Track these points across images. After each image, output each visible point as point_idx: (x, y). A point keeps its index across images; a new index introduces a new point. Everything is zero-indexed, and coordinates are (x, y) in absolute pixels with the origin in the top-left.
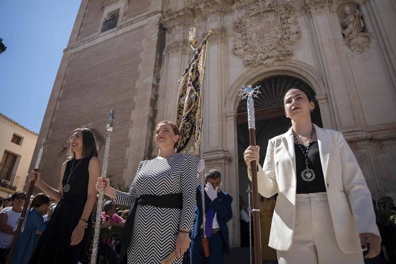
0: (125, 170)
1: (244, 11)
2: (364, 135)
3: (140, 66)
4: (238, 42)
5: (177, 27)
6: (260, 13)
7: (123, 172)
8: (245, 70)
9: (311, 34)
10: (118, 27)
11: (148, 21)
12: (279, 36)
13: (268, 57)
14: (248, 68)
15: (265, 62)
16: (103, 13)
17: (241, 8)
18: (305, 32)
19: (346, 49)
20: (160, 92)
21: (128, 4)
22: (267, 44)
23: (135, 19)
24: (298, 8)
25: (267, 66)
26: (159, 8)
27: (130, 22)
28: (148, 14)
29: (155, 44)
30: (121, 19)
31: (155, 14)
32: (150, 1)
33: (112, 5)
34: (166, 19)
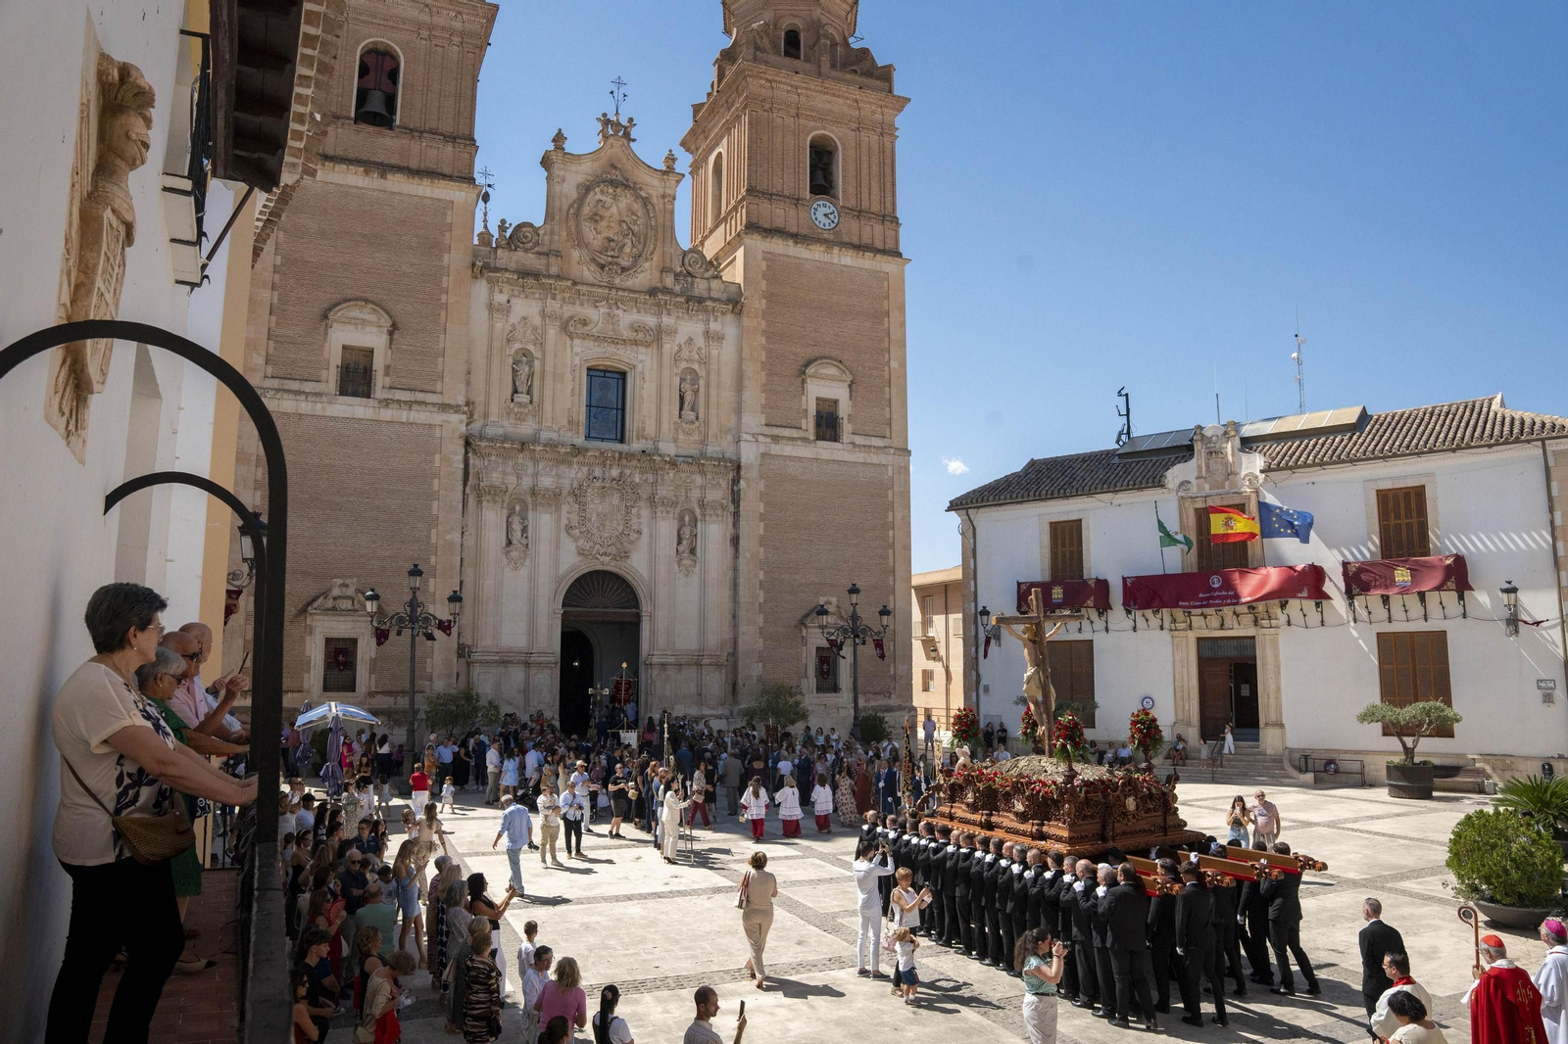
0: (428, 660)
1: (585, 469)
2: (671, 660)
3: (435, 504)
4: (572, 516)
5: (493, 458)
6: (604, 487)
7: (425, 662)
8: (579, 559)
9: (651, 536)
10: (380, 402)
11: (443, 421)
12: (620, 528)
13: (605, 554)
14: (581, 558)
15: (602, 558)
16: (326, 334)
17: (583, 464)
18: (645, 531)
19: (676, 565)
20: (465, 555)
21: (390, 348)
22: (606, 535)
23: (416, 402)
24: (644, 496)
25: (602, 563)
26: (461, 400)
27: (406, 402)
28: (440, 401)
29: (460, 475)
30: (380, 380)
31: (456, 412)
32: (440, 368)
33: (352, 328)
34: (484, 444)
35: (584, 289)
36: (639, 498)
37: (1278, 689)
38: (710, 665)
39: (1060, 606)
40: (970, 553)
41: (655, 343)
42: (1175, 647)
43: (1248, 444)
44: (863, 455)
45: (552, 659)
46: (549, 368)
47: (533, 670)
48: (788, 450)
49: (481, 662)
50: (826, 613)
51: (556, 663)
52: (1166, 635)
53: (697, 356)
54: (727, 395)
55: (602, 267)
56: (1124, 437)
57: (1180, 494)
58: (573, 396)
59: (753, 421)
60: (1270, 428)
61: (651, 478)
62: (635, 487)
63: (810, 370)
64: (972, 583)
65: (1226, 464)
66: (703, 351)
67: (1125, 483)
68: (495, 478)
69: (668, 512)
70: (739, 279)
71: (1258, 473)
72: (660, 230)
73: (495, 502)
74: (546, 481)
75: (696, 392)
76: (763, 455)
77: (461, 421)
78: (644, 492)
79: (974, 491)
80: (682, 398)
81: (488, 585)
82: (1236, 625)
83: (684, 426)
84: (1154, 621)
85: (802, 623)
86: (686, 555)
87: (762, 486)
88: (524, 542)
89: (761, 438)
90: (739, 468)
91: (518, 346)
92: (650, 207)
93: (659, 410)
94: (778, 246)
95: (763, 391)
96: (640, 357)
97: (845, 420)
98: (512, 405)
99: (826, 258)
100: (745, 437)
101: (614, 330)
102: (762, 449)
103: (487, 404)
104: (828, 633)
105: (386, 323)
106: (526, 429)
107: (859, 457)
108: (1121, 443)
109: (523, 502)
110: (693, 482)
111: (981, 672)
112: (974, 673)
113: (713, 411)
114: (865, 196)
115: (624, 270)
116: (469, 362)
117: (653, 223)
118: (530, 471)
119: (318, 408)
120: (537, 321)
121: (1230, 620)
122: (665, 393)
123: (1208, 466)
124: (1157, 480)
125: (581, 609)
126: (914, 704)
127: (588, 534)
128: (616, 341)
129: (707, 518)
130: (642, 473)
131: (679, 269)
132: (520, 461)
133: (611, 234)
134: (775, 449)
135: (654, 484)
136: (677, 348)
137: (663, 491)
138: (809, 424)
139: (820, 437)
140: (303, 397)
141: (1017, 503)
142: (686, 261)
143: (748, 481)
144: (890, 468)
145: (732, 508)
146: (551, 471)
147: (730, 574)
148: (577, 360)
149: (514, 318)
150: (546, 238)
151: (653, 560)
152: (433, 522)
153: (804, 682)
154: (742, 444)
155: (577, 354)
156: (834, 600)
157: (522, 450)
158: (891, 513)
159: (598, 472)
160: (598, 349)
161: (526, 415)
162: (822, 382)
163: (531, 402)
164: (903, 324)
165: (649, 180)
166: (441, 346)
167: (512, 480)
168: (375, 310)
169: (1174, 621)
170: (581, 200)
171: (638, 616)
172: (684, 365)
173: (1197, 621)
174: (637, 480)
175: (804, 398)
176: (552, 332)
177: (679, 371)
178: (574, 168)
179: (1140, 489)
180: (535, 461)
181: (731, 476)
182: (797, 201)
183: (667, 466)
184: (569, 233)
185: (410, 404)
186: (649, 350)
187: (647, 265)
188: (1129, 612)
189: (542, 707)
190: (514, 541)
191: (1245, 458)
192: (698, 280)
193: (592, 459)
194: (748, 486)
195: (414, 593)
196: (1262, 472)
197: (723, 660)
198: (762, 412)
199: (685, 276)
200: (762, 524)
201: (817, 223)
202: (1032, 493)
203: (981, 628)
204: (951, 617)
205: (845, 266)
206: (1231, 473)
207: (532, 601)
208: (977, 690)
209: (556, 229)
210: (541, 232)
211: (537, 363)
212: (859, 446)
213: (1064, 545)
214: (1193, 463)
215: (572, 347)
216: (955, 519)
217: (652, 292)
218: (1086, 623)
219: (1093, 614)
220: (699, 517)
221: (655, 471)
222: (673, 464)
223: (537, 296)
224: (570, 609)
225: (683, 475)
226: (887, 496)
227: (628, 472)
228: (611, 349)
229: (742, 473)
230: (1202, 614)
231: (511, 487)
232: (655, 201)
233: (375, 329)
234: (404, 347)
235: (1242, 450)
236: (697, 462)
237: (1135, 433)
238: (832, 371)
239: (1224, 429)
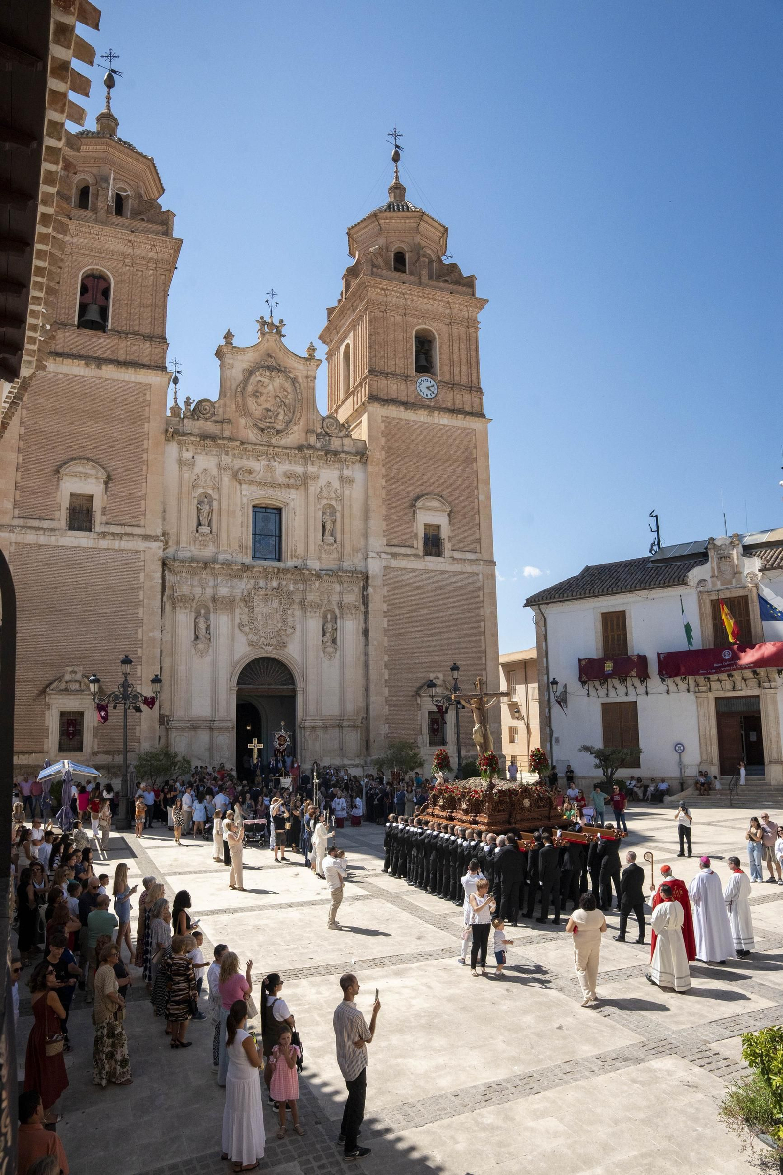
0: (137, 727)
1: (252, 581)
2: (320, 723)
3: (141, 610)
4: (243, 617)
5: (184, 574)
6: (267, 595)
7: (135, 729)
8: (248, 649)
9: (302, 631)
10: (99, 534)
11: (146, 548)
12: (280, 625)
13: (268, 645)
14: (251, 648)
15: (266, 648)
16: (58, 484)
17: (251, 578)
18: (298, 627)
19: (322, 652)
20: (164, 648)
21: (106, 494)
22: (269, 631)
23: (126, 534)
24: (297, 601)
25: (266, 652)
26: (159, 532)
27: (118, 534)
28: (143, 533)
29: (159, 588)
30: (98, 518)
31: (156, 541)
32: (143, 508)
33: (77, 479)
34: (176, 564)
35: (249, 447)
36: (293, 602)
37: (778, 735)
38: (349, 726)
39: (611, 676)
40: (543, 638)
41: (303, 487)
42: (699, 705)
43: (749, 550)
44: (460, 566)
45: (230, 725)
46: (224, 506)
47: (216, 733)
48: (403, 563)
49: (177, 728)
50: (434, 686)
51: (233, 728)
52: (691, 696)
53: (334, 496)
54: (357, 524)
55: (262, 430)
56: (655, 548)
57: (699, 589)
58: (242, 527)
59: (377, 542)
60: (765, 538)
61: (302, 587)
62: (289, 594)
63: (419, 504)
64: (545, 660)
65: (732, 566)
66: (339, 491)
67: (657, 582)
68: (185, 589)
69: (315, 612)
70: (364, 437)
71: (757, 572)
72: (305, 402)
73: (186, 608)
74: (224, 591)
75: (334, 522)
76: (386, 568)
77: (159, 548)
78: (297, 598)
79: (544, 591)
80: (324, 527)
81: (182, 669)
82: (744, 688)
83: (326, 547)
84: (683, 686)
85: (417, 694)
86: (329, 644)
87: (385, 591)
88: (208, 636)
89: (383, 555)
90: (367, 578)
91: (200, 490)
92: (297, 385)
93: (307, 536)
94: (394, 412)
95: (384, 520)
96: (292, 497)
97: (446, 541)
98: (197, 535)
99: (429, 419)
100: (371, 554)
101: (272, 477)
102: (384, 563)
103: (178, 535)
104: (437, 701)
105: (103, 476)
106: (208, 552)
107: (457, 567)
108: (653, 552)
109: (207, 608)
110: (333, 589)
111: (553, 728)
112: (548, 729)
113: (347, 536)
114: (457, 373)
115: (278, 432)
116: (164, 504)
117: (300, 397)
118: (212, 583)
119: (53, 540)
120: (215, 471)
121: (739, 684)
122: (311, 522)
123: (719, 568)
124: (681, 579)
125: (251, 687)
126: (504, 753)
127: (255, 631)
128: (273, 486)
129: (345, 616)
130: (295, 583)
131: (319, 431)
132: (204, 576)
133: (268, 406)
134: (394, 563)
135: (304, 591)
136: (319, 490)
137: (311, 597)
138: (419, 544)
139: (427, 553)
140: (41, 532)
141: (577, 599)
142: (325, 424)
143: (374, 587)
144: (481, 575)
145: (362, 608)
146: (227, 583)
147: (362, 658)
148: (245, 500)
149: (198, 470)
150: (221, 410)
151: (304, 649)
152: (140, 623)
153: (420, 738)
154: (370, 560)
155: (244, 496)
156: (441, 676)
157: (205, 568)
158: (482, 609)
159: (262, 583)
160: (260, 492)
161: (208, 542)
162: (428, 512)
163: (211, 532)
164: (488, 467)
165: (296, 365)
166: (143, 492)
167: (198, 591)
168: (94, 466)
169: (698, 685)
170: (246, 381)
171: (294, 691)
172: (325, 502)
173: (715, 685)
174: (291, 588)
175: (415, 524)
176: (226, 479)
177: (322, 506)
178: (240, 357)
179: (669, 586)
180: (215, 576)
181: (361, 584)
182: (406, 378)
183: (314, 578)
184: (237, 407)
185: (121, 536)
186: (298, 492)
187: (296, 428)
188: (663, 680)
189: (224, 761)
190: (200, 637)
191: (747, 561)
192: (333, 439)
193: (258, 574)
194: (375, 591)
195: (126, 677)
196: (760, 571)
197: (358, 723)
198: (384, 536)
199: (324, 436)
200: (385, 620)
201: (421, 394)
202: (587, 591)
203: (552, 694)
204: (530, 686)
205: (443, 425)
206: (737, 573)
207: (214, 681)
208: (551, 742)
209: (228, 402)
210: (217, 406)
211: (215, 503)
212: (457, 559)
213: (612, 630)
214: (708, 566)
215: (241, 490)
216: (530, 612)
217: (300, 448)
218: (631, 690)
219: (636, 681)
220: (338, 616)
221: (304, 581)
222: (318, 576)
223: (214, 453)
224: (241, 686)
225: (325, 584)
226: (478, 596)
227: (284, 583)
228: (270, 491)
229: (370, 581)
230: (719, 680)
231: (197, 596)
232: (300, 380)
233: (94, 481)
234: (116, 493)
235: (744, 555)
236: (335, 574)
237: (663, 545)
238: (435, 504)
239: (730, 539)
